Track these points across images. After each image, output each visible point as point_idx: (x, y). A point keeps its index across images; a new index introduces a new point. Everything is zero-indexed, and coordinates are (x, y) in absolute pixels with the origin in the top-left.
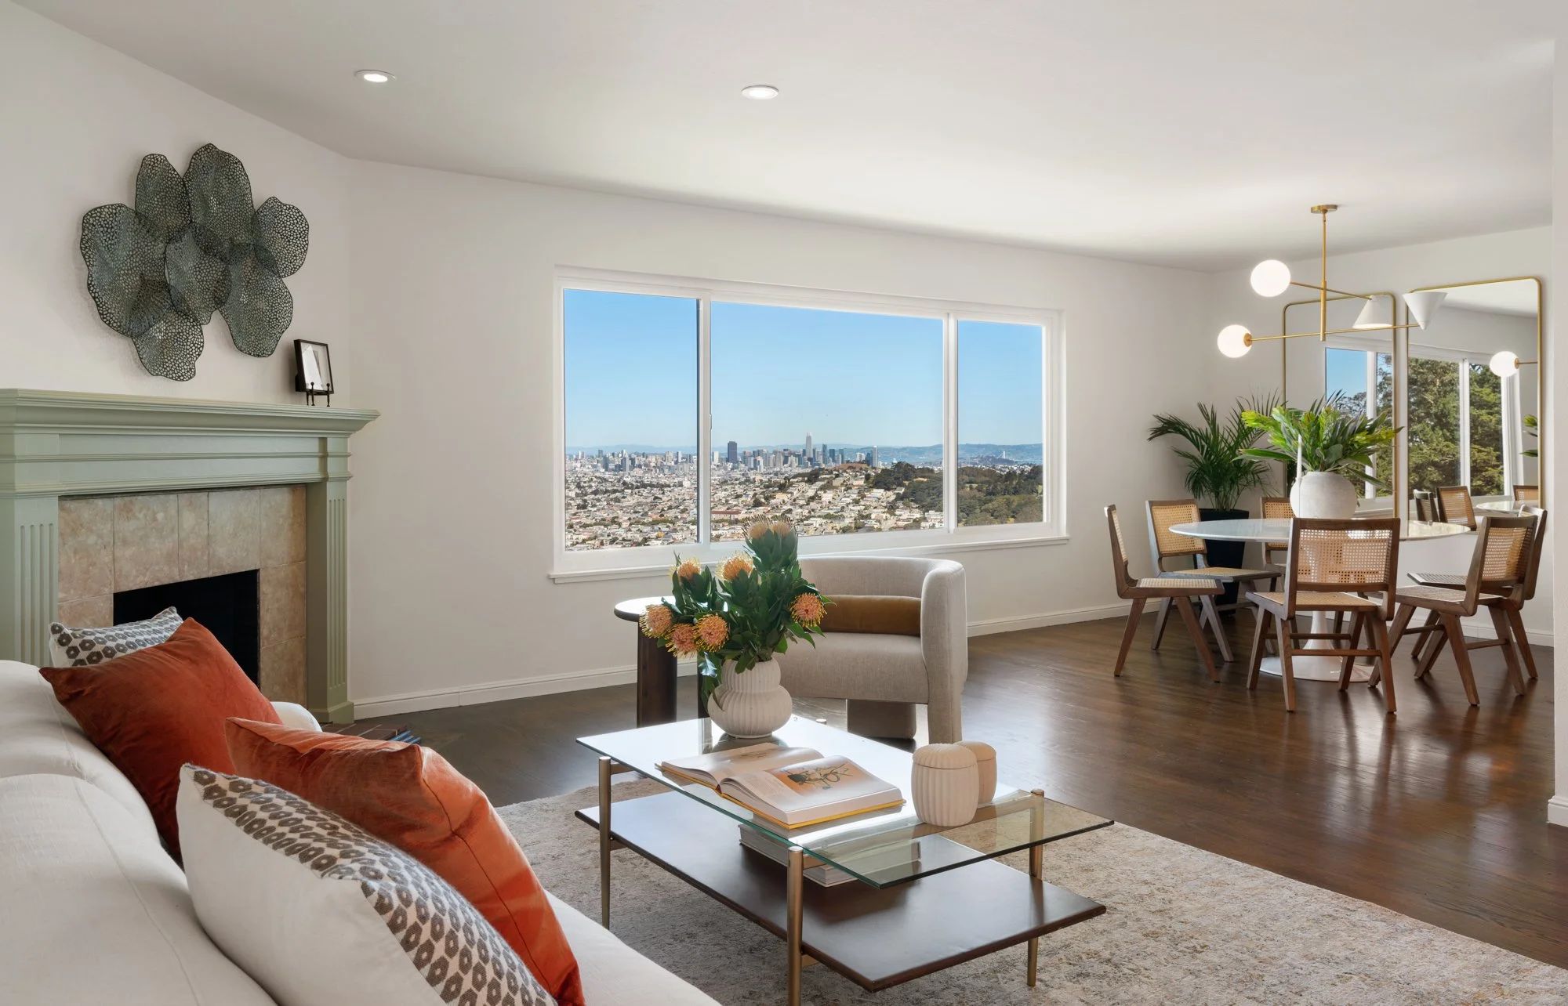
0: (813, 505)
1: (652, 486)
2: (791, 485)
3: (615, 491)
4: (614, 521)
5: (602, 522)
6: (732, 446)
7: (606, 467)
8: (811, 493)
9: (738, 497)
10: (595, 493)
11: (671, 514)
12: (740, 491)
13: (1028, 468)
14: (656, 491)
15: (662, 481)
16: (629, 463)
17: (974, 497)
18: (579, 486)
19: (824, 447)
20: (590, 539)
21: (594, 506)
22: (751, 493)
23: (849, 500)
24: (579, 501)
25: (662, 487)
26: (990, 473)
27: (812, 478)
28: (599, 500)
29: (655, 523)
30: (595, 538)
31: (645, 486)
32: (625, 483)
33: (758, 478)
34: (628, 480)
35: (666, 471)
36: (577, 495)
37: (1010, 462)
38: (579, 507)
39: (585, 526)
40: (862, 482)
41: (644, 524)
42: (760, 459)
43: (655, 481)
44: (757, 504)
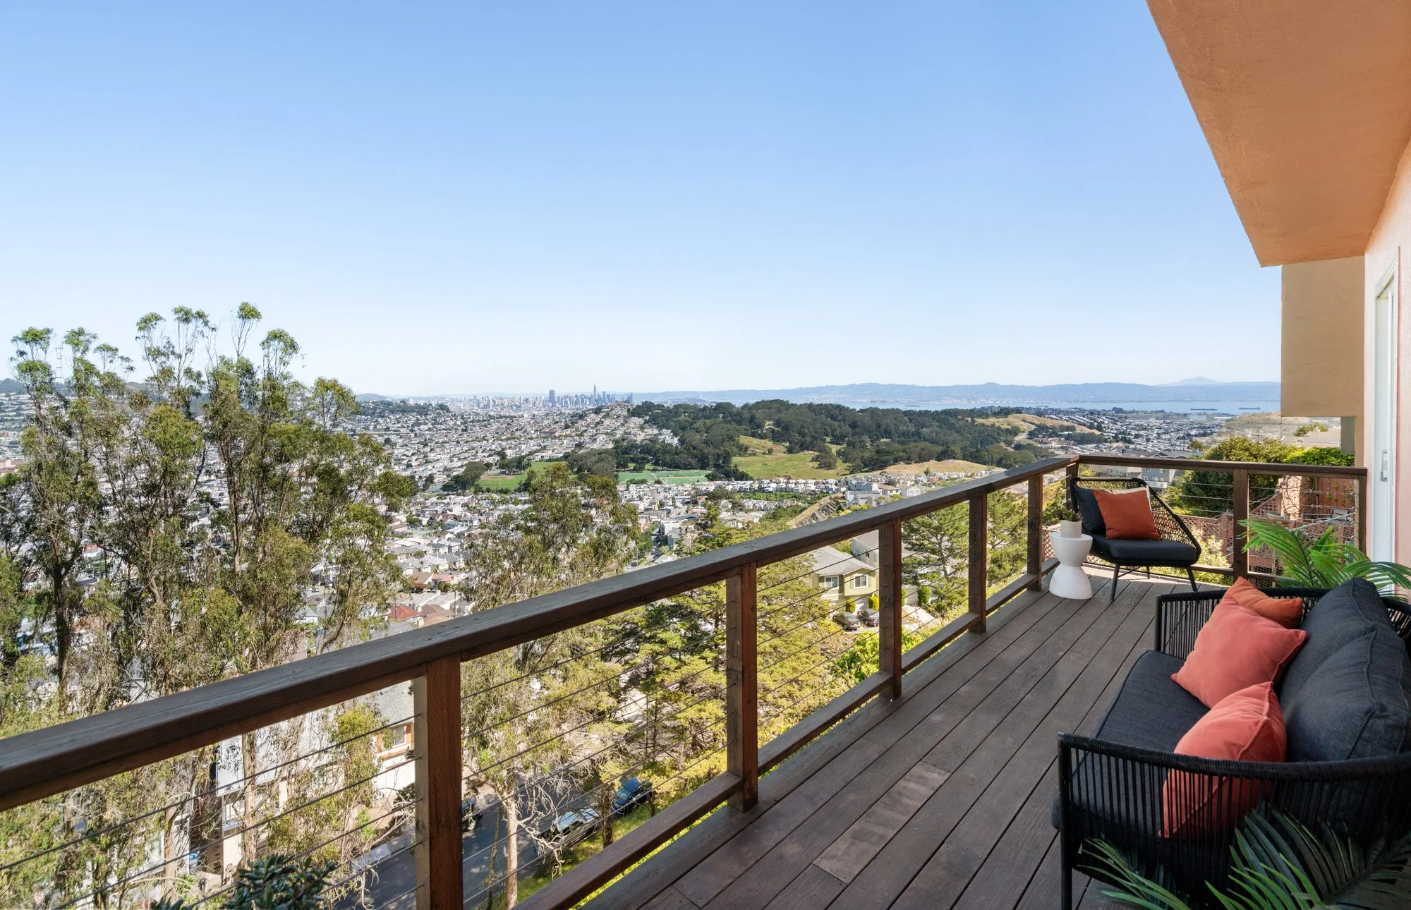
0: (599, 427)
1: (506, 417)
2: (586, 415)
3: (484, 421)
4: (484, 439)
5: (477, 439)
6: (552, 393)
7: (478, 406)
8: (598, 420)
9: (557, 422)
10: (472, 422)
11: (517, 434)
12: (557, 420)
13: (714, 405)
14: (508, 420)
15: (512, 414)
16: (492, 403)
17: (686, 421)
18: (463, 418)
19: (604, 393)
20: (470, 450)
21: (471, 430)
22: (563, 421)
23: (619, 424)
24: (463, 427)
25: (511, 418)
26: (695, 406)
27: (597, 411)
28: (474, 426)
29: (508, 439)
30: (473, 449)
31: (501, 417)
32: (489, 416)
33: (567, 412)
34: (491, 414)
35: (514, 408)
36: (461, 423)
37: (704, 401)
38: (463, 430)
39: (467, 442)
40: (626, 413)
41: (502, 440)
42: (568, 400)
43: (507, 414)
44: (567, 427)
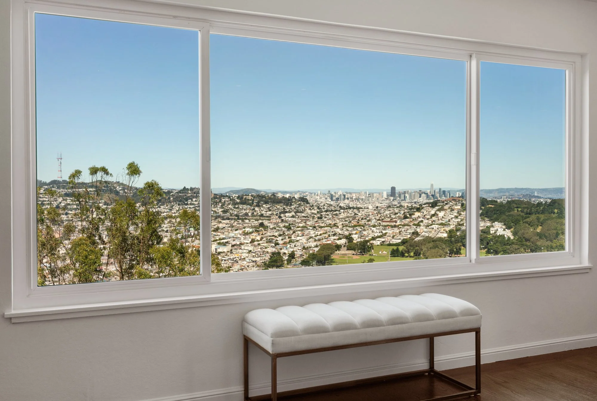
0: (434, 218)
1: (353, 208)
2: (423, 208)
3: (336, 211)
4: (335, 225)
5: (330, 226)
6: (393, 189)
7: (332, 200)
8: (433, 212)
9: (396, 214)
10: (326, 211)
11: (363, 222)
12: (397, 211)
13: (549, 201)
14: (355, 210)
15: (359, 206)
16: (342, 197)
17: (519, 215)
18: (318, 208)
19: (440, 189)
20: (324, 234)
21: (325, 218)
22: (402, 212)
23: (453, 216)
24: (319, 215)
25: (358, 209)
26: (529, 203)
27: (433, 205)
28: (328, 215)
29: (355, 226)
30: (326, 233)
31: (350, 208)
32: (340, 207)
33: (406, 205)
34: (342, 205)
35: (361, 201)
36: (318, 212)
37: (540, 197)
38: (319, 218)
39: (321, 227)
40: (459, 207)
41: (349, 227)
42: (407, 195)
43: (355, 206)
44: (405, 217)
